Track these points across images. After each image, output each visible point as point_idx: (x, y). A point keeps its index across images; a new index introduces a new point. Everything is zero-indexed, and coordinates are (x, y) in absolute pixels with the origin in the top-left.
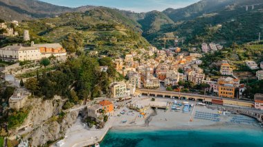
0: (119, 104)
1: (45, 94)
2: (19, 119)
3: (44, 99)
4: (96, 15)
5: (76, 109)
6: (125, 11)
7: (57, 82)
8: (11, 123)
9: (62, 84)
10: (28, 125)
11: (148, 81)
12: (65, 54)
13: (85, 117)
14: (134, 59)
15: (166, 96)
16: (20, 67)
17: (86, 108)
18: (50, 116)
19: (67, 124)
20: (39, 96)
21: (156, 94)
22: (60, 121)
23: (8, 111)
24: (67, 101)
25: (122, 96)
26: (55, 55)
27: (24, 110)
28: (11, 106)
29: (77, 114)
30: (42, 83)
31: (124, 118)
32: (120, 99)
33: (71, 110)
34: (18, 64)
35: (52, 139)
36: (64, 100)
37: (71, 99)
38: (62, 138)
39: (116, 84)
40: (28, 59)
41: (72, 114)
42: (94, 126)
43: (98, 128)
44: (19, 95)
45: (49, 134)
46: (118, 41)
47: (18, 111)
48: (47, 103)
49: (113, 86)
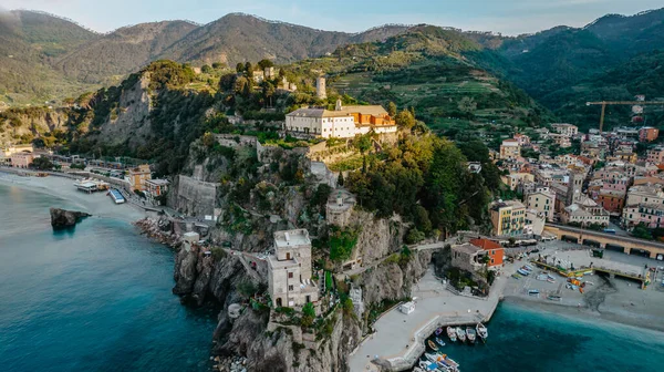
0: (510, 251)
1: (379, 205)
2: (344, 245)
3: (377, 217)
4: (413, 47)
5: (427, 246)
6: (475, 34)
7: (397, 185)
8: (334, 251)
9: (404, 192)
10: (355, 261)
11: (574, 207)
12: (394, 129)
13: (446, 266)
14: (524, 153)
15: (633, 252)
16: (327, 149)
17: (448, 248)
18: (385, 253)
19: (413, 273)
20: (370, 210)
21: (603, 242)
22: (403, 264)
23: (327, 227)
24: (412, 227)
25: (514, 236)
26: (377, 131)
27: (352, 230)
28: (330, 220)
29: (430, 256)
30: (375, 183)
31: (528, 284)
32: (512, 241)
33: (420, 248)
34: (324, 143)
35: (392, 297)
36: (406, 225)
37: (419, 224)
38: (408, 299)
39: (504, 205)
40: (335, 135)
41: (422, 255)
42: (468, 288)
43: (477, 293)
44: (340, 201)
45: (387, 285)
46: (479, 107)
47: (343, 230)
48: (382, 226)
49: (496, 209)
